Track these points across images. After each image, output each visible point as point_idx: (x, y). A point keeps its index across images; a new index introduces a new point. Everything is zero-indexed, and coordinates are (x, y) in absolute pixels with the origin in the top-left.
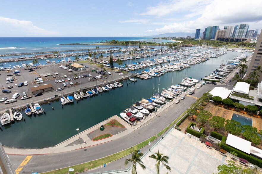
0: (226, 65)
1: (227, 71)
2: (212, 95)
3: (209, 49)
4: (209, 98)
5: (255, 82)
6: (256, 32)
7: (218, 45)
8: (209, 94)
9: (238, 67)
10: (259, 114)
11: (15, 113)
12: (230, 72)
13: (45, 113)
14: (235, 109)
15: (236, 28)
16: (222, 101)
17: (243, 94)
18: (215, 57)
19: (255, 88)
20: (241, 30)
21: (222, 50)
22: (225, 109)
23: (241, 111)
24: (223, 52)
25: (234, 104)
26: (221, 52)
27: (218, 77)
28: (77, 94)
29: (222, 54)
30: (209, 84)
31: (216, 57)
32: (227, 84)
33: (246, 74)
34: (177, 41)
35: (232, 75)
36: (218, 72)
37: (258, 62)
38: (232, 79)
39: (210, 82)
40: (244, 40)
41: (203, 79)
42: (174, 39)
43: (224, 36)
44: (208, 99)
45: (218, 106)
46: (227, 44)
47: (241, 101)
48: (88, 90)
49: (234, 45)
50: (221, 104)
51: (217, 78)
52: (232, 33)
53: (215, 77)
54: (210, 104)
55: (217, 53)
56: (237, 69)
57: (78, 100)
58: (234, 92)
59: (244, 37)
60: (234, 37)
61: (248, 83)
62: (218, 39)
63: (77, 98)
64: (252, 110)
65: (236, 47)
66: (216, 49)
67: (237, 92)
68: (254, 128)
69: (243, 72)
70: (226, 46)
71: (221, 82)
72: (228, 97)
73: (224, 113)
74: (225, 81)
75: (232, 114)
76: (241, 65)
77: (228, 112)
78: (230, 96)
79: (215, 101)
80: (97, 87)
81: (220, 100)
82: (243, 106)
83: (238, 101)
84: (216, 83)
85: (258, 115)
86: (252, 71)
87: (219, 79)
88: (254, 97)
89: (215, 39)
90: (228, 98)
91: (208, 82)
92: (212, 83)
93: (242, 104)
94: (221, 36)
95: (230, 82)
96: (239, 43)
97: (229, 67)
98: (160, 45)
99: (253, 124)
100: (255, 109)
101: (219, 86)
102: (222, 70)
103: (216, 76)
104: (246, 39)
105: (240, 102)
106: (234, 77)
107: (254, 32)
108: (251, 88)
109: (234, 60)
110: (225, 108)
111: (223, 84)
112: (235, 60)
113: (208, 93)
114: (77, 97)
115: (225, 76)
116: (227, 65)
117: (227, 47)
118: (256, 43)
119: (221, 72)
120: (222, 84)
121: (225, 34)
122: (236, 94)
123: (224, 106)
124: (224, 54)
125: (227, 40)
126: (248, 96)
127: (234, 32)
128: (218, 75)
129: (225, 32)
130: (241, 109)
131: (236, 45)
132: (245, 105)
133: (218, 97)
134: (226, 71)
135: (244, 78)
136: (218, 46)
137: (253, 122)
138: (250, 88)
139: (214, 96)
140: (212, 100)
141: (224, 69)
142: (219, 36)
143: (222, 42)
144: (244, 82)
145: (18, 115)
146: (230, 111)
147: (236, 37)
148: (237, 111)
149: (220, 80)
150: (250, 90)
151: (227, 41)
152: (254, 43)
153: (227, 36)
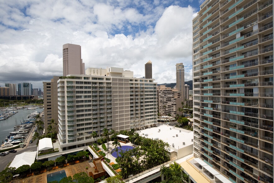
0: (21, 125)
1: (25, 131)
2: (15, 168)
4: (11, 174)
5: (54, 135)
6: (40, 90)
7: (4, 104)
8: (9, 169)
9: (35, 124)
10: (68, 161)
12: (28, 132)
14: (47, 169)
15: (19, 86)
16: (30, 169)
17: (49, 150)
18: (2, 119)
19: (56, 140)
20: (25, 88)
21: (10, 110)
22: (37, 176)
23: (53, 168)
24: (12, 112)
25: (43, 164)
26: (10, 112)
27: (15, 142)
29: (11, 114)
30: (5, 155)
31: (5, 119)
32: (29, 146)
33: (44, 130)
35: (31, 134)
36: (13, 136)
37: (50, 116)
38: (33, 138)
39: (6, 152)
40: (31, 97)
43: (8, 94)
44: (10, 176)
45: (27, 177)
46: (15, 102)
47: (49, 158)
49: (23, 103)
50: (30, 172)
51: (14, 144)
52: (17, 91)
53: (12, 144)
54: (15, 180)
55: (4, 114)
56: (34, 127)
58: (39, 151)
59: (30, 94)
60: (20, 95)
61: (49, 137)
64: (61, 161)
65: (26, 105)
66: (2, 109)
67: (43, 151)
68: (69, 177)
69: (41, 129)
70: (14, 105)
71: (21, 146)
73: (38, 181)
74: (26, 144)
75: (46, 177)
76: (37, 122)
77: (41, 177)
78: (37, 158)
79: (21, 173)
81: (27, 168)
82: (53, 162)
83: (47, 159)
84: (16, 150)
85: (67, 163)
86: (49, 125)
87: (18, 143)
88: (58, 149)
90: (35, 161)
91: (3, 154)
92: (10, 152)
93: (51, 161)
94: (4, 94)
95: (32, 143)
96: (28, 100)
97: (26, 127)
99: (66, 174)
100: (63, 159)
101: (21, 152)
102: (18, 132)
103: (13, 142)
104: (34, 97)
105: (49, 160)
106: (34, 136)
107: (39, 90)
108: (54, 142)
109: (28, 118)
110: (36, 174)
111: (25, 148)
112: (30, 118)
113: (7, 168)
115: (24, 138)
116: (23, 125)
117: (16, 106)
118: (43, 100)
119: (18, 135)
120: (23, 149)
121: (8, 91)
122: (42, 152)
123: (34, 173)
124: (14, 114)
125: (13, 98)
126: (54, 150)
127: (19, 89)
128: (15, 139)
129: (8, 89)
130: (51, 166)
131: (26, 103)
132: (54, 160)
133: (24, 166)
134: (23, 132)
135: (44, 134)
136: (4, 106)
137: (66, 172)
138: (52, 141)
139: (17, 168)
140: (17, 174)
141: (20, 130)
142: (2, 95)
143: (7, 100)
144: (45, 138)
146: (42, 174)
147: (22, 94)
148: (50, 170)
149: (20, 144)
150: (53, 144)
151: (13, 100)
152: (41, 100)
153: (12, 94)
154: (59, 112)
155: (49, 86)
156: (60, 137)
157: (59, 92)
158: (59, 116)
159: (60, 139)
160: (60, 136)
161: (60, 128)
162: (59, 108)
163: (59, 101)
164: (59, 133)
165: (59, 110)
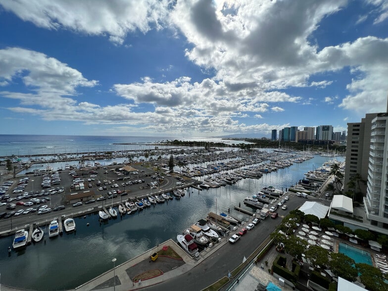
3: (290, 152)
6: (344, 134)
11: (36, 231)
13: (75, 232)
15: (318, 129)
17: (347, 212)
20: (325, 131)
24: (308, 156)
28: (123, 205)
33: (343, 185)
34: (250, 143)
37: (354, 169)
40: (331, 142)
41: (288, 190)
42: (246, 140)
43: (306, 138)
47: (345, 222)
48: (138, 200)
52: (315, 134)
57: (123, 214)
59: (330, 139)
60: (318, 139)
61: (349, 196)
62: (299, 141)
63: (122, 211)
67: (337, 210)
69: (339, 182)
71: (312, 194)
72: (326, 217)
78: (328, 215)
80: (150, 197)
83: (342, 223)
86: (350, 181)
88: (362, 218)
89: (296, 141)
94: (303, 137)
98: (230, 146)
104: (334, 142)
107: (342, 134)
108: (355, 205)
111: (316, 198)
114: (123, 209)
118: (347, 146)
121: (306, 135)
122: (335, 211)
124: (310, 158)
125: (311, 142)
129: (306, 133)
131: (323, 148)
132: (353, 229)
135: (343, 189)
142: (301, 138)
145: (38, 234)
147: (321, 138)
151: (310, 144)
152: (344, 146)
153: (309, 138)
154: (370, 166)
155: (356, 128)
156: (367, 203)
157: (372, 137)
158: (369, 172)
159: (368, 206)
160: (367, 201)
161: (369, 189)
162: (371, 160)
163: (372, 151)
164: (366, 196)
165: (371, 164)
